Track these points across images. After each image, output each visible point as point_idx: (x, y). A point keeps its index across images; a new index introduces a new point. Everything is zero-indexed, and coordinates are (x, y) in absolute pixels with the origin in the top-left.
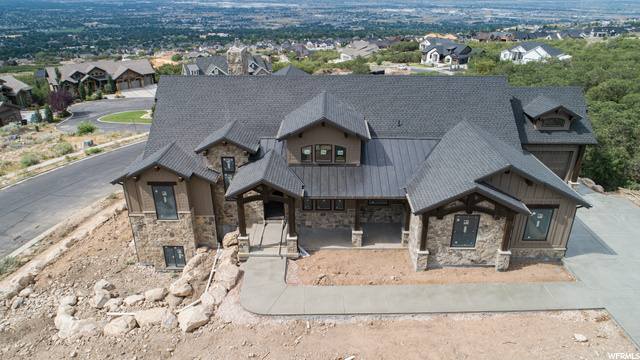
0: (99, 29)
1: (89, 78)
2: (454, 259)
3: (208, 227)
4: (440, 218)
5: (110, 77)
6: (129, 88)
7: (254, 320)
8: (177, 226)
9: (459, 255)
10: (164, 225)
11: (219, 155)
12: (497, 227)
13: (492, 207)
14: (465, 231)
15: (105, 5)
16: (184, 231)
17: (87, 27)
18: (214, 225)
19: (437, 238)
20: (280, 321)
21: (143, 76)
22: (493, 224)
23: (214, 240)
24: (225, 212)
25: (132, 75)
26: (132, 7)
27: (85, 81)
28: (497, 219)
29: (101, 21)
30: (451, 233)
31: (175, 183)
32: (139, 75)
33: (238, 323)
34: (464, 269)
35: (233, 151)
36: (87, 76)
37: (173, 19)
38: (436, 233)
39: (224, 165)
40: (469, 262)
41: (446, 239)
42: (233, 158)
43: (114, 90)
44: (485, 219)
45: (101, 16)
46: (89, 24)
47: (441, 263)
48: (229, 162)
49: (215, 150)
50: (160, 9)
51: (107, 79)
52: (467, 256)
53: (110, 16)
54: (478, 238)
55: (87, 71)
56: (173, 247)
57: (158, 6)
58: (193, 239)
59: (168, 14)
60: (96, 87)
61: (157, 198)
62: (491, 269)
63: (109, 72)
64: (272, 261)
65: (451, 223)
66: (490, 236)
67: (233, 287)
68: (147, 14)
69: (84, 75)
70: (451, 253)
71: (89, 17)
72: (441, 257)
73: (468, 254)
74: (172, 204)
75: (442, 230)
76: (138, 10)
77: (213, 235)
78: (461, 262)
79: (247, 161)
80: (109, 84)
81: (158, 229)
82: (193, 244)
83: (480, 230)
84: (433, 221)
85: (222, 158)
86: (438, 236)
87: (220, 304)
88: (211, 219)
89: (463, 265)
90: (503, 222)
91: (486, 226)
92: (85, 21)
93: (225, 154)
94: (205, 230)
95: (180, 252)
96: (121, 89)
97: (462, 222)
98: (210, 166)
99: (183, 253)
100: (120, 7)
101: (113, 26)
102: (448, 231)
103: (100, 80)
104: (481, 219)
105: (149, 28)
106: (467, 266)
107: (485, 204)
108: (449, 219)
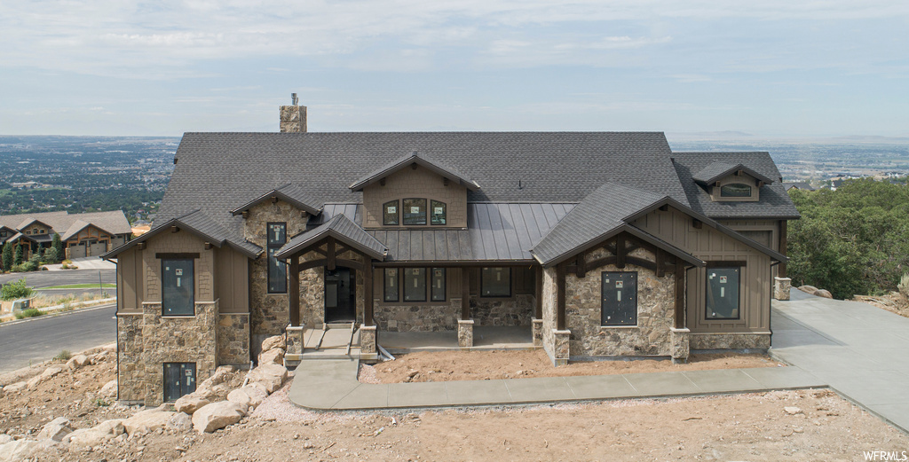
0: (35, 192)
1: (21, 238)
2: (610, 345)
3: (237, 332)
4: (581, 275)
5: (58, 237)
6: (86, 255)
7: (310, 417)
8: (191, 327)
9: (616, 339)
10: (172, 325)
11: (265, 220)
12: (663, 290)
13: (652, 258)
14: (619, 299)
15: (52, 156)
16: (200, 336)
17: (16, 189)
18: (247, 329)
19: (581, 311)
20: (351, 417)
21: (113, 237)
22: (657, 286)
23: (244, 355)
24: (266, 311)
25: (95, 235)
26: (96, 158)
27: (15, 241)
28: (661, 276)
29: (42, 180)
30: (599, 302)
31: (197, 255)
32: (107, 234)
33: (287, 420)
34: (625, 362)
35: (286, 214)
36: (19, 234)
37: (163, 177)
38: (577, 302)
39: (270, 234)
40: (631, 351)
41: (594, 312)
42: (285, 224)
43: (60, 258)
44: (645, 279)
45: (42, 173)
46: (20, 185)
47: (591, 353)
48: (277, 230)
49: (259, 212)
50: (142, 161)
51: (52, 239)
52: (627, 341)
53: (58, 172)
54: (640, 310)
55: (20, 228)
56: (179, 364)
57: (140, 157)
58: (213, 349)
59: (155, 170)
60: (30, 252)
61: (166, 279)
62: (666, 362)
63: (56, 229)
64: (336, 363)
65: (598, 285)
66: (655, 306)
67: (277, 388)
68: (120, 169)
69: (14, 233)
70: (603, 336)
71: (23, 173)
72: (590, 343)
73: (630, 338)
74: (188, 288)
75: (587, 296)
76: (106, 163)
77: (244, 346)
78: (620, 351)
79: (304, 227)
80: (53, 248)
81: (161, 333)
82: (211, 358)
83: (640, 296)
84: (571, 281)
85: (268, 224)
86: (582, 306)
87: (257, 405)
88: (244, 319)
89: (624, 356)
90: (669, 284)
91: (648, 290)
92: (13, 180)
93: (273, 218)
94: (232, 339)
95: (189, 373)
96: (73, 257)
97: (613, 283)
98: (250, 237)
99: (194, 375)
100: (78, 159)
101: (60, 187)
102: (595, 297)
103: (39, 241)
104: (640, 278)
105: (119, 191)
106: (630, 358)
107: (641, 254)
108: (594, 278)
